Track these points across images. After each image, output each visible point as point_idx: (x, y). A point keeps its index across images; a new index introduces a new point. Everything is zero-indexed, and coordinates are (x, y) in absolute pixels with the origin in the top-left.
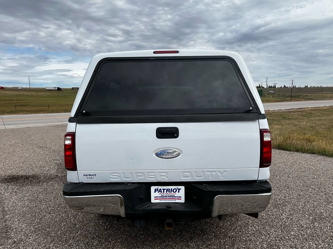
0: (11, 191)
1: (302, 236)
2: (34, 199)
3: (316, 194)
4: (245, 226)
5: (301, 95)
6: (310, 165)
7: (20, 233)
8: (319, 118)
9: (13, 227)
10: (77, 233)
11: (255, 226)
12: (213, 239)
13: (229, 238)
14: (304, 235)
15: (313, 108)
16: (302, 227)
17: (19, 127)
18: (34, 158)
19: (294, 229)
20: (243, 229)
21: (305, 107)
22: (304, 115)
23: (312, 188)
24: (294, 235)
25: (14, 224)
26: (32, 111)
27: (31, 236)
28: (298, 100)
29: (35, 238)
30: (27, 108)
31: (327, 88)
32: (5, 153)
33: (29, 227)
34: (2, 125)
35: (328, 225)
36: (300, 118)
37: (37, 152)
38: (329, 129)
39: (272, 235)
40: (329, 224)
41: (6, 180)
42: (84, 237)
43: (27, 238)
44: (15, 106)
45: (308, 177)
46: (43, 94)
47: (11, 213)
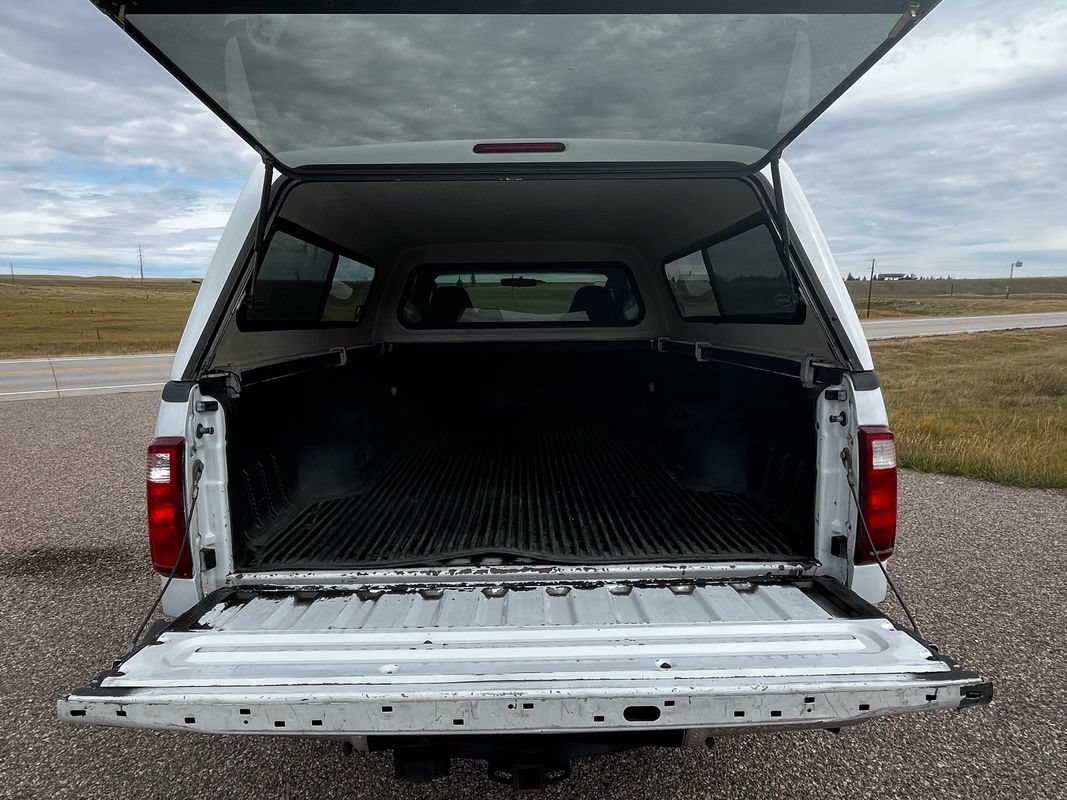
0: (30, 605)
1: (975, 776)
2: (99, 633)
3: (991, 615)
4: (781, 739)
5: (895, 301)
6: (955, 515)
7: (27, 766)
8: (950, 366)
9: (9, 740)
10: (223, 763)
11: (813, 736)
12: (676, 788)
13: (732, 784)
14: (980, 771)
15: (931, 339)
16: (970, 740)
17: (97, 393)
18: (123, 491)
19: (943, 749)
20: (777, 747)
21: (911, 336)
22: (909, 358)
23: (976, 594)
24: (949, 774)
25: (15, 729)
26: (145, 343)
27: (65, 778)
28: (886, 316)
29: (77, 786)
30: (129, 337)
31: (966, 282)
32: (40, 472)
33: (63, 741)
34: (50, 384)
35: (1053, 734)
36: (898, 367)
37: (136, 471)
38: (986, 400)
39: (873, 772)
40: (1056, 728)
41: (23, 563)
42: (245, 782)
43: (48, 785)
44: (97, 329)
45: (953, 552)
46: (181, 297)
47: (14, 686)
